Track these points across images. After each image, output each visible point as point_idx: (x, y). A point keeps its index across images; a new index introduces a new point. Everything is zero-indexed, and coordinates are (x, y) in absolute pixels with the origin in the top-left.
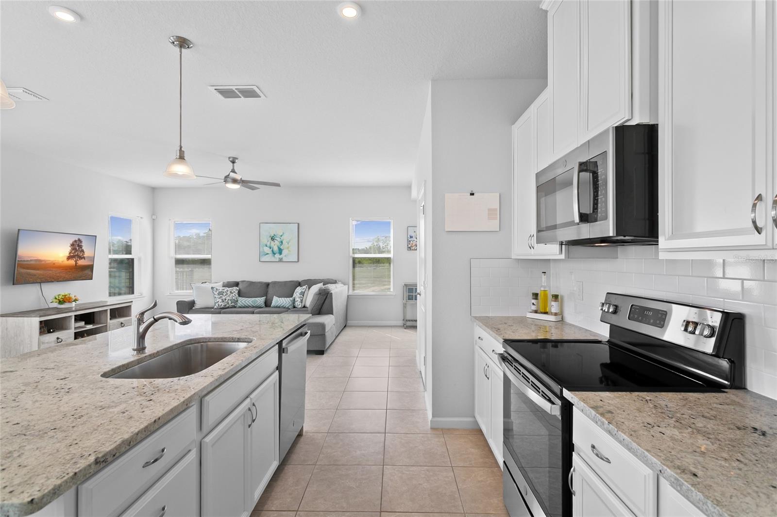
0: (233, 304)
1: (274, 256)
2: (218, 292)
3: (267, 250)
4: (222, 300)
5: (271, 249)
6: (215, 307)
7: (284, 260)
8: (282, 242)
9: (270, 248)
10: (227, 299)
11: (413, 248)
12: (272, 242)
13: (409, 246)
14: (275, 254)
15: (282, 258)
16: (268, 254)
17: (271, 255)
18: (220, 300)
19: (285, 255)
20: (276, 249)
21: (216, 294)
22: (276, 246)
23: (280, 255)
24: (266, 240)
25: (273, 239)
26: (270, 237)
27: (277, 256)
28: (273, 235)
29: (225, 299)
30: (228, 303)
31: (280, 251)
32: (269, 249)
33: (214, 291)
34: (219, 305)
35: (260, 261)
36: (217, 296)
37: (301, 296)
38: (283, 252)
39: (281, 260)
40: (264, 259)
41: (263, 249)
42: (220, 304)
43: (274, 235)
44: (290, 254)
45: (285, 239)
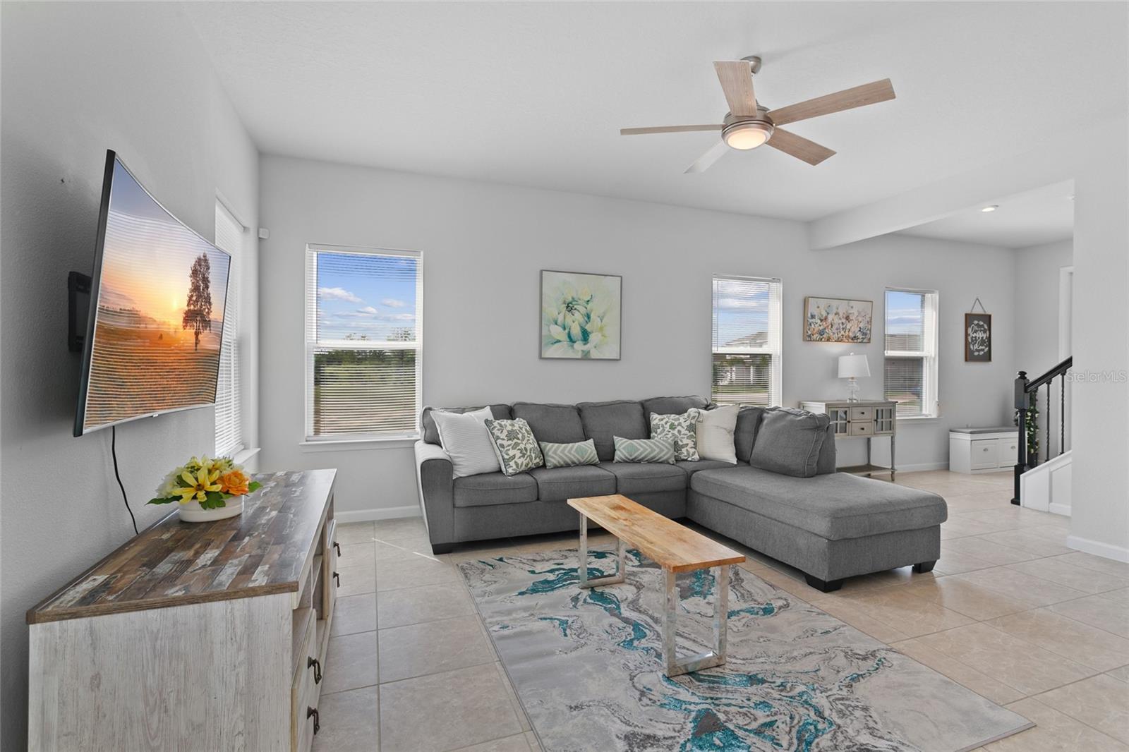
0: (538, 460)
1: (572, 346)
2: (505, 433)
3: (557, 332)
4: (521, 450)
5: (567, 331)
6: (510, 471)
7: (595, 354)
8: (589, 317)
9: (565, 329)
10: (529, 447)
11: (815, 337)
12: (569, 315)
13: (809, 333)
14: (574, 342)
15: (589, 352)
16: (560, 341)
17: (566, 344)
18: (518, 454)
19: (594, 344)
20: (576, 331)
21: (503, 436)
22: (576, 322)
23: (585, 344)
24: (553, 309)
25: (570, 308)
26: (564, 303)
27: (579, 346)
28: (570, 299)
29: (526, 449)
30: (531, 460)
31: (585, 336)
32: (561, 329)
33: (495, 431)
34: (517, 464)
35: (541, 358)
36: (506, 443)
37: (692, 433)
38: (593, 338)
39: (586, 357)
40: (550, 352)
41: (549, 331)
42: (520, 462)
43: (573, 298)
44: (604, 344)
45: (596, 308)
